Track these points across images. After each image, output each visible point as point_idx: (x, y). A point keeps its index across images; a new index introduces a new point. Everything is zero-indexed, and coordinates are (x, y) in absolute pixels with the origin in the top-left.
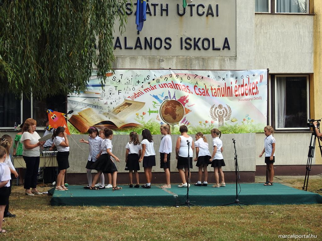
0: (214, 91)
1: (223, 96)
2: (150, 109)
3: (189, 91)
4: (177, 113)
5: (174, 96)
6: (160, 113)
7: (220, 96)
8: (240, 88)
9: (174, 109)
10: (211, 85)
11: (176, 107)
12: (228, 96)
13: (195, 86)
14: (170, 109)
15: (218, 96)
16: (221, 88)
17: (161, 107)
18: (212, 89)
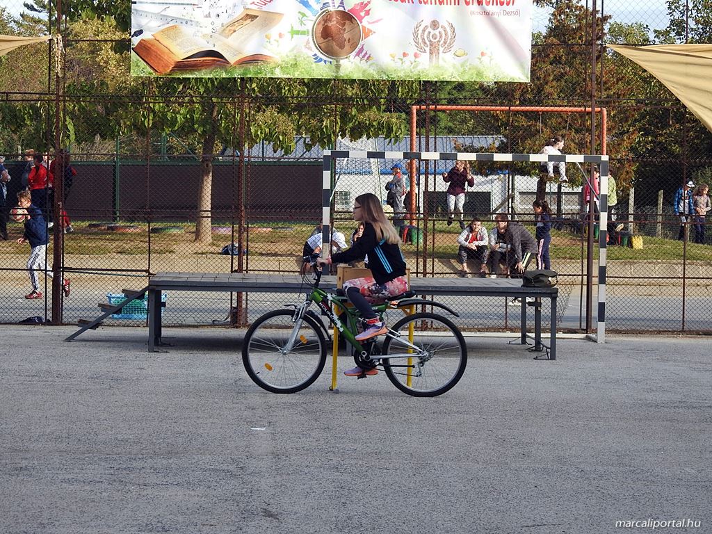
1: (441, 3)
2: (292, 27)
4: (347, 36)
5: (342, 3)
6: (313, 35)
9: (342, 29)
11: (345, 24)
12: (451, 4)
14: (333, 27)
17: (314, 24)
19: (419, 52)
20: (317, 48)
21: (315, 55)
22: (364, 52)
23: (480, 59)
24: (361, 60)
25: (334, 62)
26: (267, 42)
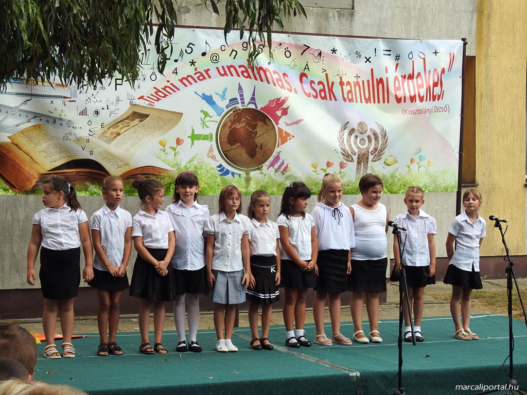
0: (346, 88)
1: (368, 100)
2: (193, 130)
3: (289, 88)
4: (258, 141)
5: (253, 99)
6: (217, 140)
7: (361, 102)
8: (406, 83)
9: (252, 132)
10: (341, 73)
11: (256, 125)
12: (379, 102)
13: (303, 75)
14: (242, 130)
15: (357, 102)
16: (363, 81)
17: (219, 126)
18: (341, 84)
19: (345, 161)
20: (222, 157)
21: (220, 166)
22: (281, 161)
23: (409, 167)
24: (276, 171)
25: (243, 174)
26: (161, 150)
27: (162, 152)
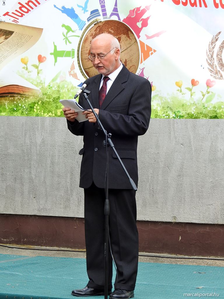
2: (55, 47)
5: (115, 9)
6: (78, 57)
17: (80, 41)
19: (212, 79)
20: (83, 75)
26: (24, 68)
27: (24, 70)
